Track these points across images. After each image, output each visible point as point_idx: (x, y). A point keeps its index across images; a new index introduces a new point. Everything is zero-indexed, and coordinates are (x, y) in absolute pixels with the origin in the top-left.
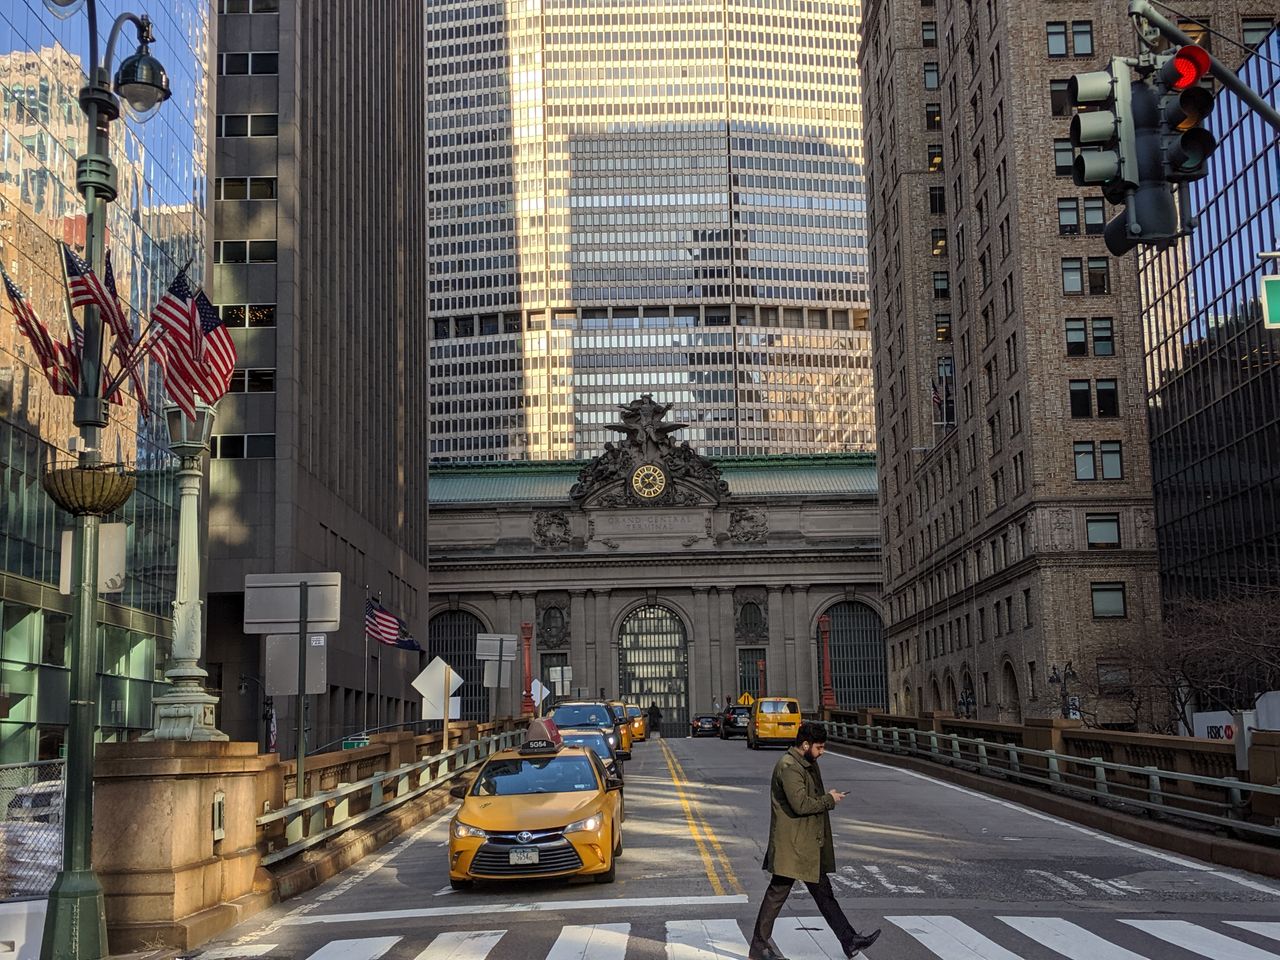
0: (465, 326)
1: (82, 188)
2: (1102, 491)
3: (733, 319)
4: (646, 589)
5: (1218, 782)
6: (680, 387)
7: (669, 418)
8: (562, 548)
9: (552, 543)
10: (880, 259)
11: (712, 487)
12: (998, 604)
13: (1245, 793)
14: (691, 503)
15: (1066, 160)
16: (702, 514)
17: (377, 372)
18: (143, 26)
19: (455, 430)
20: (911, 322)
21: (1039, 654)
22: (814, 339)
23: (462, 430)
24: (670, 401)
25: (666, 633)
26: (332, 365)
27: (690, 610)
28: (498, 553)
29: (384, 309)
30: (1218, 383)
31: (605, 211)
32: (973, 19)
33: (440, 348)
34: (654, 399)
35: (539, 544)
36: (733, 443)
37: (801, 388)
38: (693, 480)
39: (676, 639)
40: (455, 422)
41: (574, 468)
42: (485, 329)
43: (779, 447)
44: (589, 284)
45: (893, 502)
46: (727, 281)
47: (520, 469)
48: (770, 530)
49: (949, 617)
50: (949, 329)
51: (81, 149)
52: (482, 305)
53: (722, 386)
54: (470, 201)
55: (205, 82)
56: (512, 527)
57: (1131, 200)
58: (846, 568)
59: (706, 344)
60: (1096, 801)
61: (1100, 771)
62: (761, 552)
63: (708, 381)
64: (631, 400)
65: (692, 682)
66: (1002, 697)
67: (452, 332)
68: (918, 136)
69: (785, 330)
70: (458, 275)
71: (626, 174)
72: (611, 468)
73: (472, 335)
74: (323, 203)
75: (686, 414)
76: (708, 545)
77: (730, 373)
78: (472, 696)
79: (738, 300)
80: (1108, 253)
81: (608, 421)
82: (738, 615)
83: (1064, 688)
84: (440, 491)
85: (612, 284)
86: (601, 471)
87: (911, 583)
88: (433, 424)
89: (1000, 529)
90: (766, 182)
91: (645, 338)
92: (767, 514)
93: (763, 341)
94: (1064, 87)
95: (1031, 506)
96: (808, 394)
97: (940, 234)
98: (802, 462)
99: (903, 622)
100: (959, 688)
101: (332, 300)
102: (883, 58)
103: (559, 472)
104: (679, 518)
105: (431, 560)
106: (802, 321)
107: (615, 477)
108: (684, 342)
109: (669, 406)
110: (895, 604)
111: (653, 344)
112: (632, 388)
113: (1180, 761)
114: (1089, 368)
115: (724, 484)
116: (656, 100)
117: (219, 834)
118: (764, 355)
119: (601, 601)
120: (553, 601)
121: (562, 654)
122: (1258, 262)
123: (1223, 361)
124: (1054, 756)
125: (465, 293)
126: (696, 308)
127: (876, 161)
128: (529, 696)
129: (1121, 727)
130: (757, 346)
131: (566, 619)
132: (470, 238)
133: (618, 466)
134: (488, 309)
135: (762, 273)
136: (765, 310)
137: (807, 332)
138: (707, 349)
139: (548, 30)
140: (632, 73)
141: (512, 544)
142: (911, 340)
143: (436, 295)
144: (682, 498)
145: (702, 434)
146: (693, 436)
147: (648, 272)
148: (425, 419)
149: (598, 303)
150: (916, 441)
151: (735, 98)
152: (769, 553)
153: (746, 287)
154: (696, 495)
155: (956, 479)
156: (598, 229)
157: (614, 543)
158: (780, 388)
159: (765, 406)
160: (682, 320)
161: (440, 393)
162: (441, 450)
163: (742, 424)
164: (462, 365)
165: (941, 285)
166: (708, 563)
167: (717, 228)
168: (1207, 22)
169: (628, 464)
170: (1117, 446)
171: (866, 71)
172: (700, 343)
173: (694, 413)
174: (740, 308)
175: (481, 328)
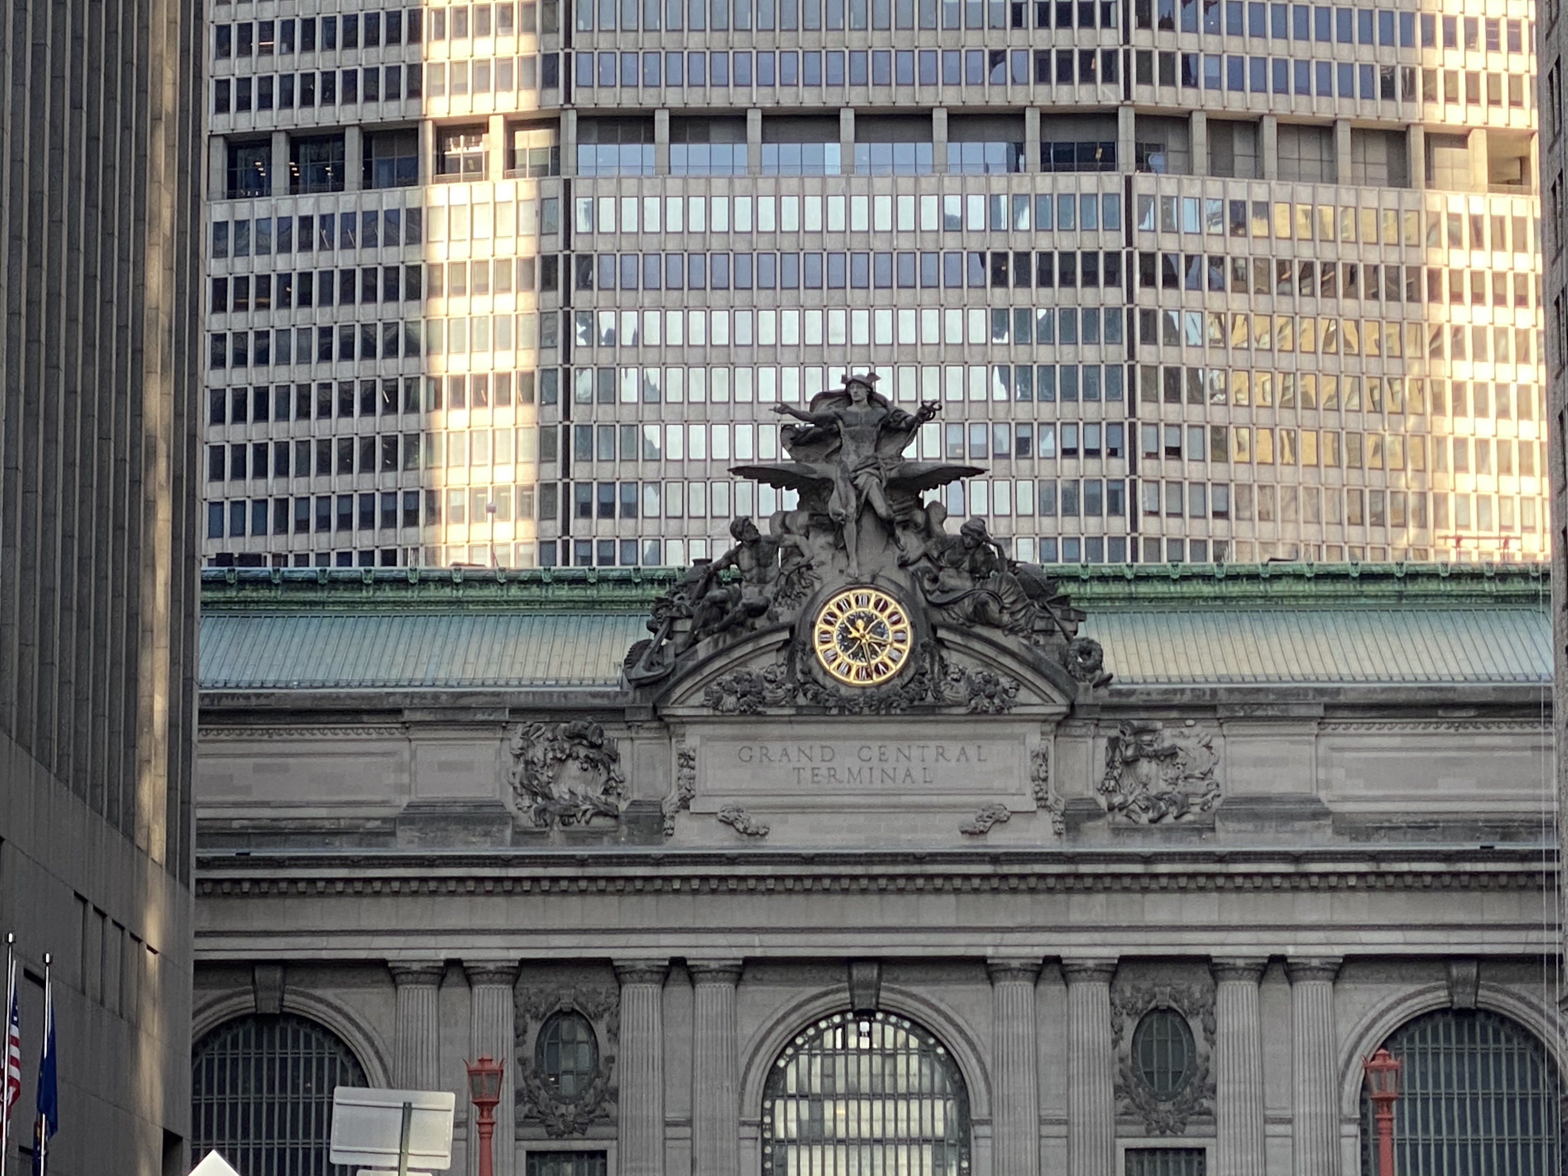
0: (317, 158)
3: (1126, 152)
4: (849, 962)
6: (961, 355)
7: (928, 446)
8: (598, 835)
9: (566, 818)
11: (1054, 658)
14: (989, 706)
16: (1021, 739)
17: (53, 296)
19: (282, 471)
22: (1368, 219)
23: (303, 471)
24: (931, 394)
25: (907, 1097)
27: (979, 1026)
28: (406, 844)
29: (76, 106)
33: (241, 225)
34: (883, 388)
35: (527, 821)
36: (1119, 525)
37: (1329, 363)
38: (997, 636)
39: (937, 1116)
40: (282, 449)
41: (635, 593)
42: (381, 172)
44: (695, 41)
46: (1109, 38)
47: (474, 593)
48: (1228, 792)
52: (371, 97)
53: (1089, 354)
56: (446, 766)
58: (1454, 908)
59: (1040, 225)
62: (1195, 857)
63: (1046, 337)
64: (813, 390)
67: (280, 176)
69: (1281, 190)
72: (750, 594)
73: (339, 185)
75: (978, 436)
76: (1040, 834)
77: (1113, 314)
81: (745, 453)
82: (1126, 1045)
85: (763, 41)
86: (720, 605)
88: (217, 452)
91: (860, 204)
92: (1217, 742)
93: (1216, 218)
96: (1347, 384)
98: (1327, 588)
103: (592, 604)
104: (953, 749)
105: (203, 864)
106: (1333, 162)
107: (761, 623)
108: (977, 220)
109: (927, 413)
111: (883, 223)
112: (820, 355)
115: (1089, 649)
118: (1217, 262)
119: (712, 995)
120: (567, 992)
121: (593, 1154)
125: (319, 61)
126: (1017, 116)
130: (1195, 235)
131: (606, 1048)
133: (769, 590)
134: (389, 112)
136: (1222, 126)
137: (1347, 196)
138: (1044, 243)
141: (447, 818)
143: (235, 67)
144: (962, 690)
146: (1000, 503)
148: (193, 437)
149: (718, 98)
152: (1221, 858)
153: (1167, 58)
154: (1005, 682)
157: (755, 821)
158: (1264, 361)
159: (1218, 416)
160: (973, 150)
161: (240, 360)
162: (238, 531)
163: (1145, 467)
164: (305, 277)
166: (1038, 885)
172: (1024, 223)
173: (1002, 432)
174: (1143, 119)
175: (367, 166)
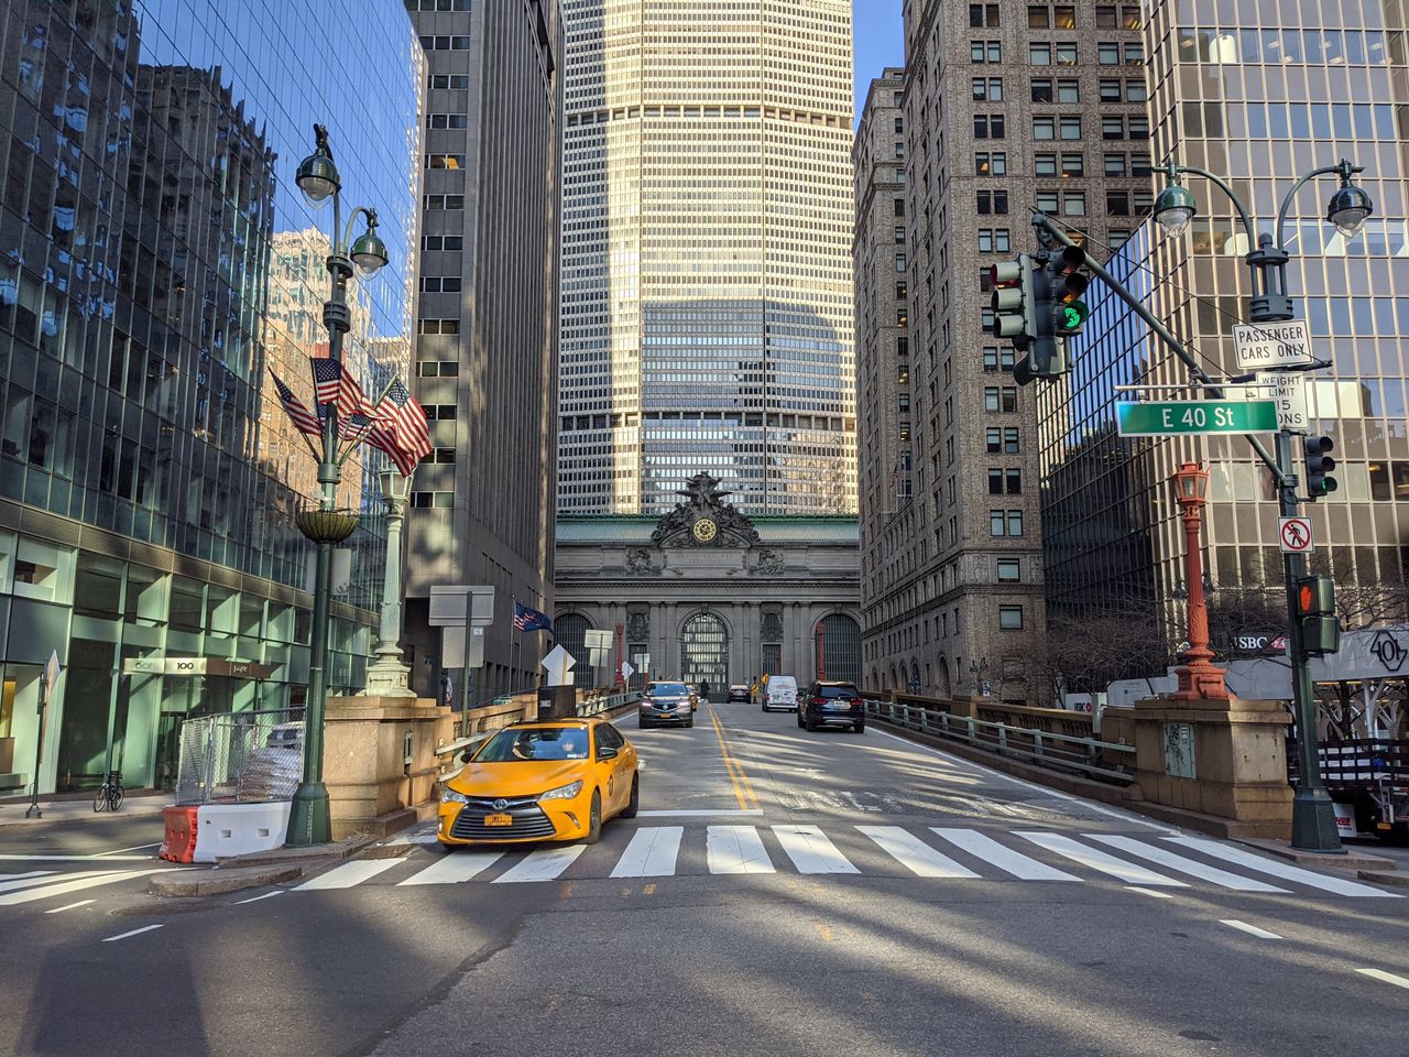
0: (583, 422)
1: (327, 323)
2: (1008, 544)
3: (764, 422)
4: (700, 603)
5: (1081, 740)
6: (728, 467)
7: (720, 487)
8: (645, 574)
9: (638, 570)
10: (864, 384)
11: (748, 535)
12: (937, 618)
13: (1098, 749)
14: (733, 546)
15: (990, 321)
16: (740, 553)
18: (370, 216)
19: (575, 492)
20: (883, 427)
21: (964, 652)
22: (818, 437)
24: (720, 476)
25: (714, 633)
26: (494, 447)
27: (730, 617)
28: (602, 576)
30: (1088, 473)
31: (680, 347)
32: (930, 226)
33: (566, 437)
34: (710, 474)
35: (629, 570)
36: (762, 505)
37: (809, 469)
38: (735, 530)
39: (721, 637)
40: (575, 487)
41: (654, 520)
42: (597, 425)
43: (792, 509)
45: (869, 548)
46: (761, 397)
48: (786, 565)
49: (904, 626)
50: (909, 433)
51: (328, 298)
52: (595, 408)
53: (756, 467)
54: (589, 339)
55: (412, 255)
56: (611, 558)
57: (1032, 348)
58: (837, 591)
59: (745, 438)
60: (998, 751)
61: (1002, 732)
62: (779, 580)
63: (746, 463)
64: (694, 475)
65: (730, 666)
66: (938, 680)
67: (575, 426)
68: (891, 303)
69: (799, 430)
70: (580, 388)
71: (695, 323)
72: (680, 520)
73: (588, 428)
74: (490, 339)
75: (731, 485)
76: (744, 574)
77: (761, 458)
78: (582, 670)
79: (768, 409)
80: (1016, 384)
81: (679, 489)
82: (763, 622)
83: (979, 675)
84: (564, 533)
85: (683, 396)
86: (673, 522)
87: (879, 603)
88: (560, 487)
89: (940, 567)
90: (789, 331)
91: (705, 433)
92: (784, 554)
93: (784, 437)
94: (988, 272)
95: (961, 553)
97: (904, 368)
98: (808, 519)
99: (873, 629)
100: (910, 674)
101: (495, 403)
102: (869, 250)
103: (644, 522)
104: (725, 555)
105: (553, 580)
106: (811, 424)
107: (682, 526)
108: (731, 437)
109: (720, 480)
110: (869, 617)
111: (710, 437)
112: (696, 467)
113: (1055, 726)
114: (1002, 461)
115: (756, 533)
116: (716, 274)
117: (409, 760)
118: (784, 446)
119: (671, 610)
120: (638, 609)
121: (643, 646)
122: (1115, 393)
123: (1091, 459)
124: (972, 721)
125: (584, 400)
126: (740, 414)
127: (863, 319)
128: (620, 673)
129: (1017, 702)
130: (779, 440)
131: (647, 622)
132: (588, 363)
133: (684, 519)
134: (599, 412)
135: (783, 391)
136: (785, 416)
137: (814, 432)
138: (746, 442)
139: (645, 225)
140: (700, 255)
141: (611, 570)
142: (884, 440)
143: (565, 401)
144: (727, 542)
145: (742, 498)
146: (735, 500)
147: (708, 389)
148: (553, 484)
149: (673, 409)
150: (885, 507)
151: (769, 274)
152: (785, 580)
153: (774, 401)
154: (737, 540)
155: (912, 534)
156: (675, 359)
157: (680, 571)
158: (795, 469)
159: (785, 481)
160: (730, 421)
161: (566, 467)
162: (565, 505)
163: (768, 492)
164: (580, 449)
165: (904, 403)
166: (743, 586)
167: (755, 361)
168: (1085, 232)
169: (691, 518)
170: (1019, 514)
171: (857, 258)
172: (742, 438)
173: (736, 484)
174: (768, 414)
175: (594, 424)
